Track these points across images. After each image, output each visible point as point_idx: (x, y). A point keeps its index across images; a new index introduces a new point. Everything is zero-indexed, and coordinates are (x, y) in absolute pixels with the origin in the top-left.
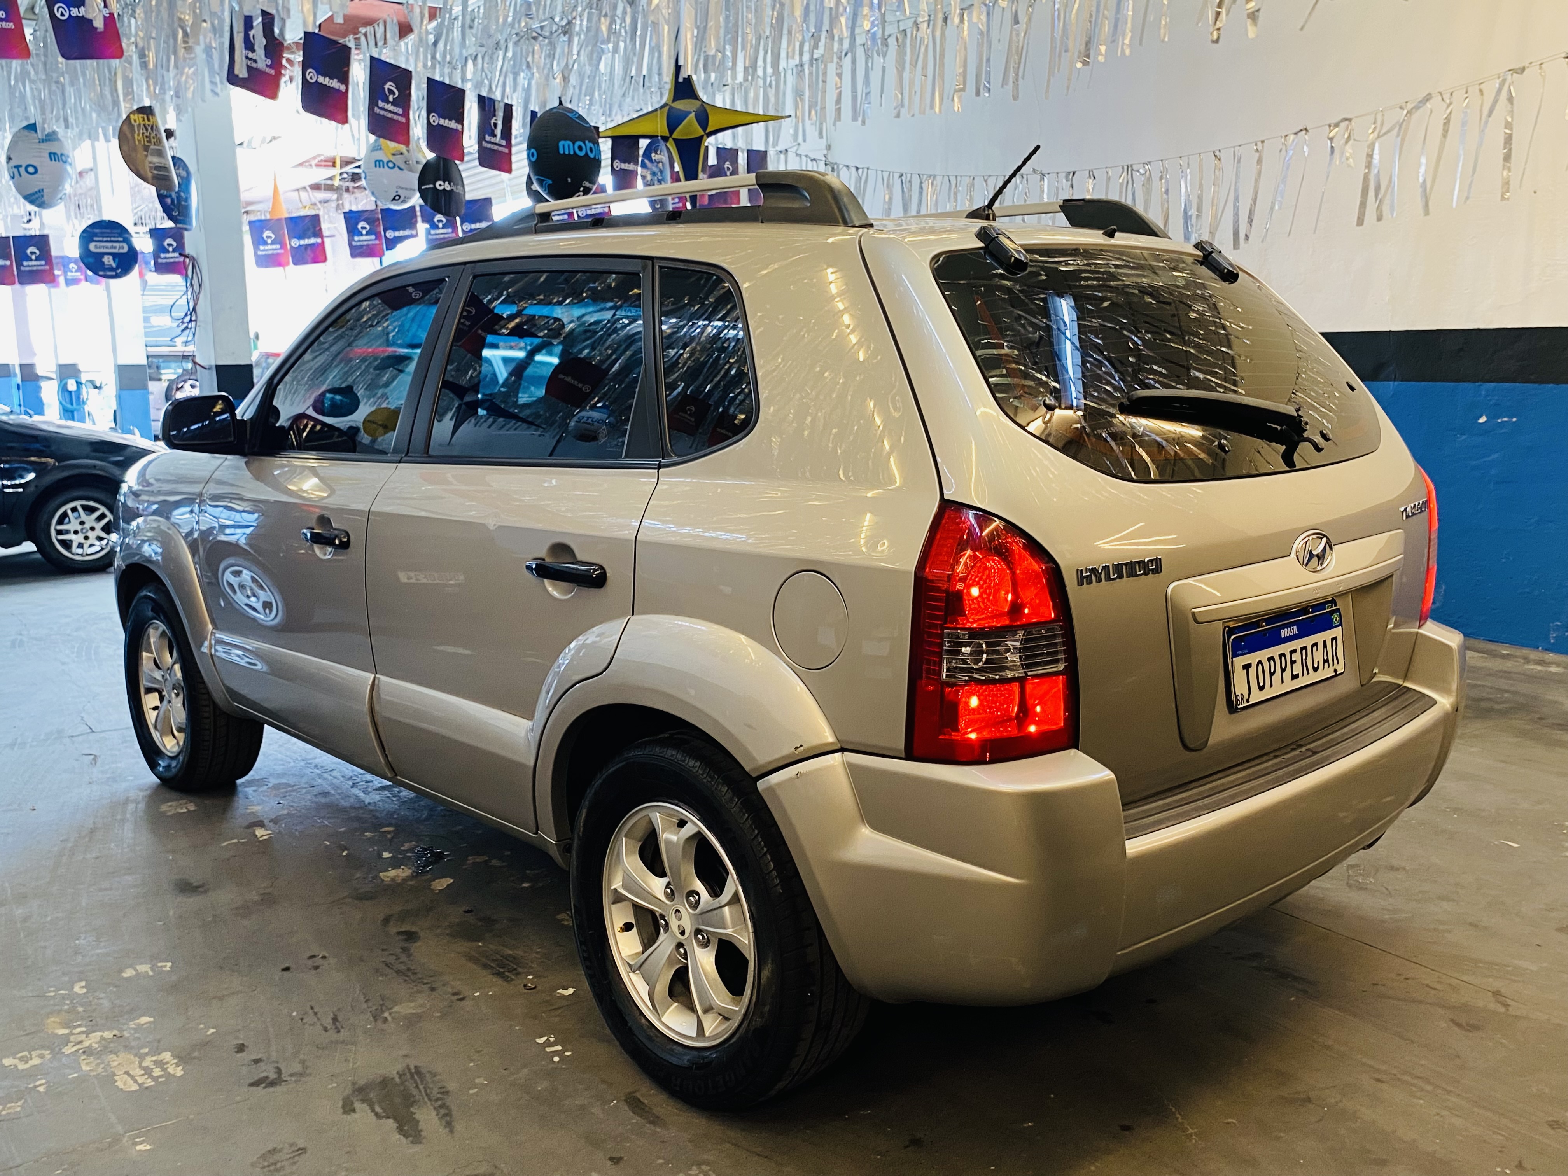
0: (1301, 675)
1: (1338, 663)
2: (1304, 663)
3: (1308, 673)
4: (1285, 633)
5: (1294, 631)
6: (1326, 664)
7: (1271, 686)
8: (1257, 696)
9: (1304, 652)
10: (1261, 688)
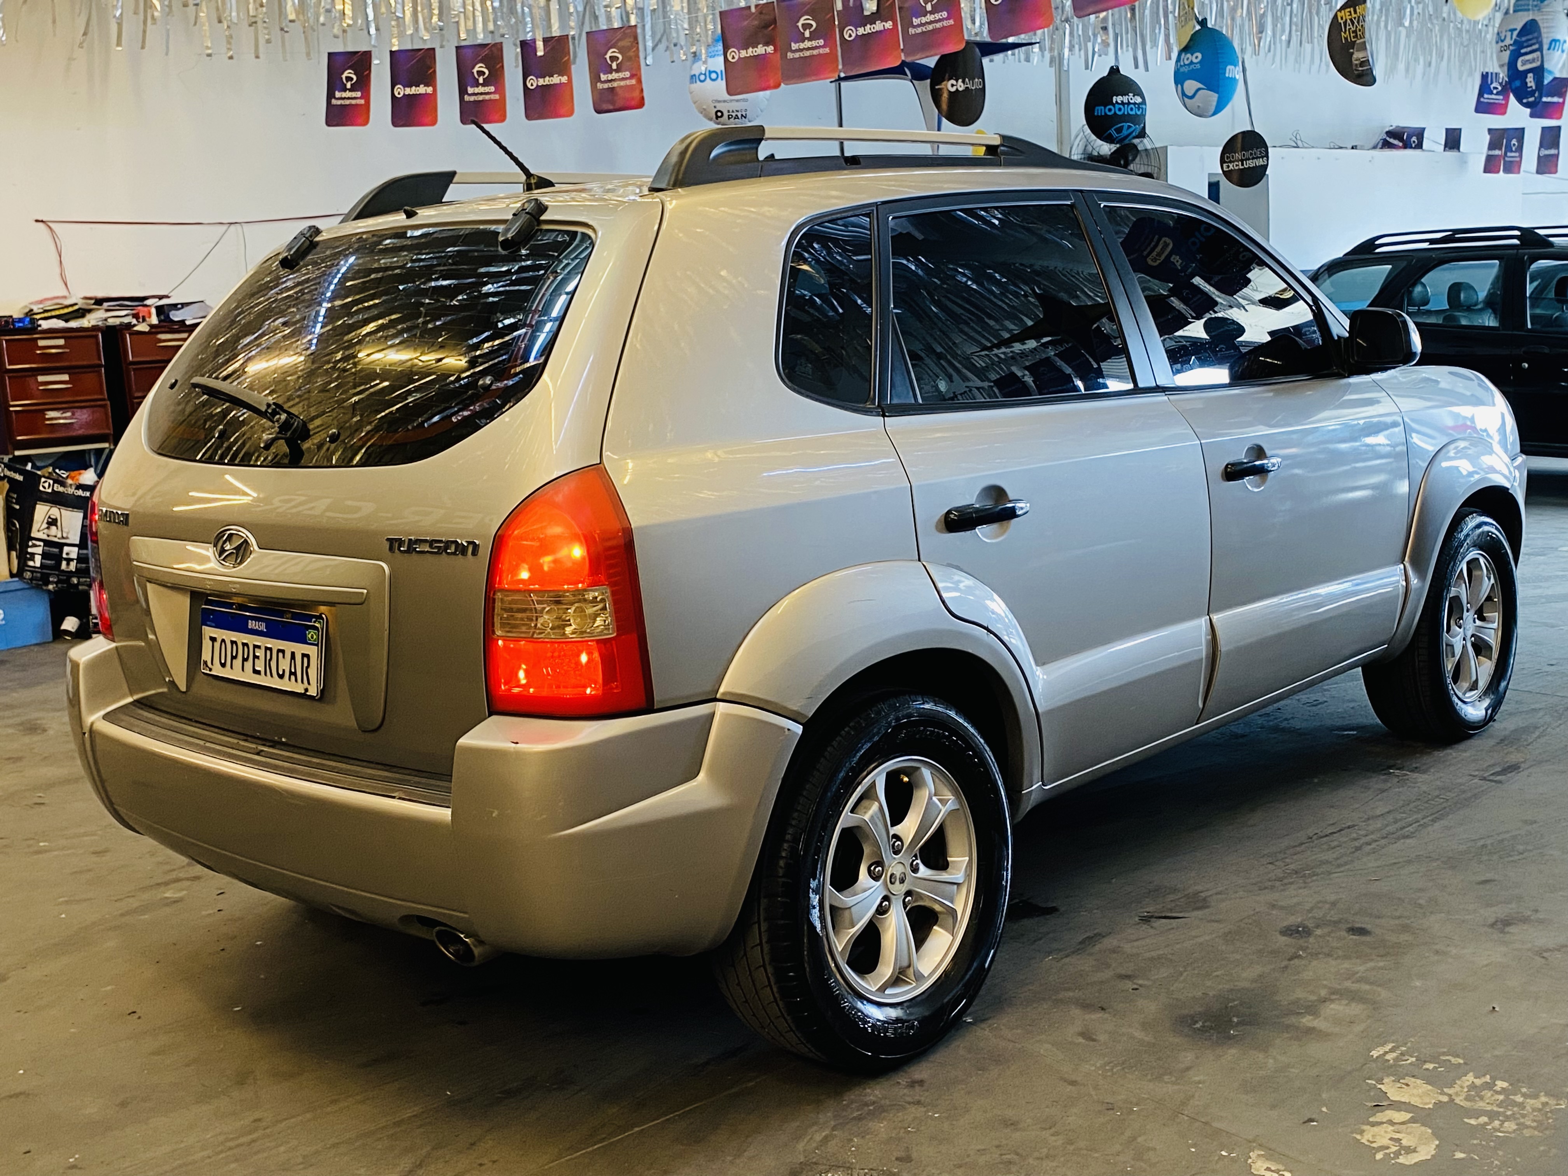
0: (263, 672)
1: (309, 683)
2: (267, 663)
3: (272, 676)
4: (251, 624)
5: (262, 627)
6: (293, 678)
7: (232, 667)
8: (217, 671)
9: (268, 652)
10: (223, 665)
